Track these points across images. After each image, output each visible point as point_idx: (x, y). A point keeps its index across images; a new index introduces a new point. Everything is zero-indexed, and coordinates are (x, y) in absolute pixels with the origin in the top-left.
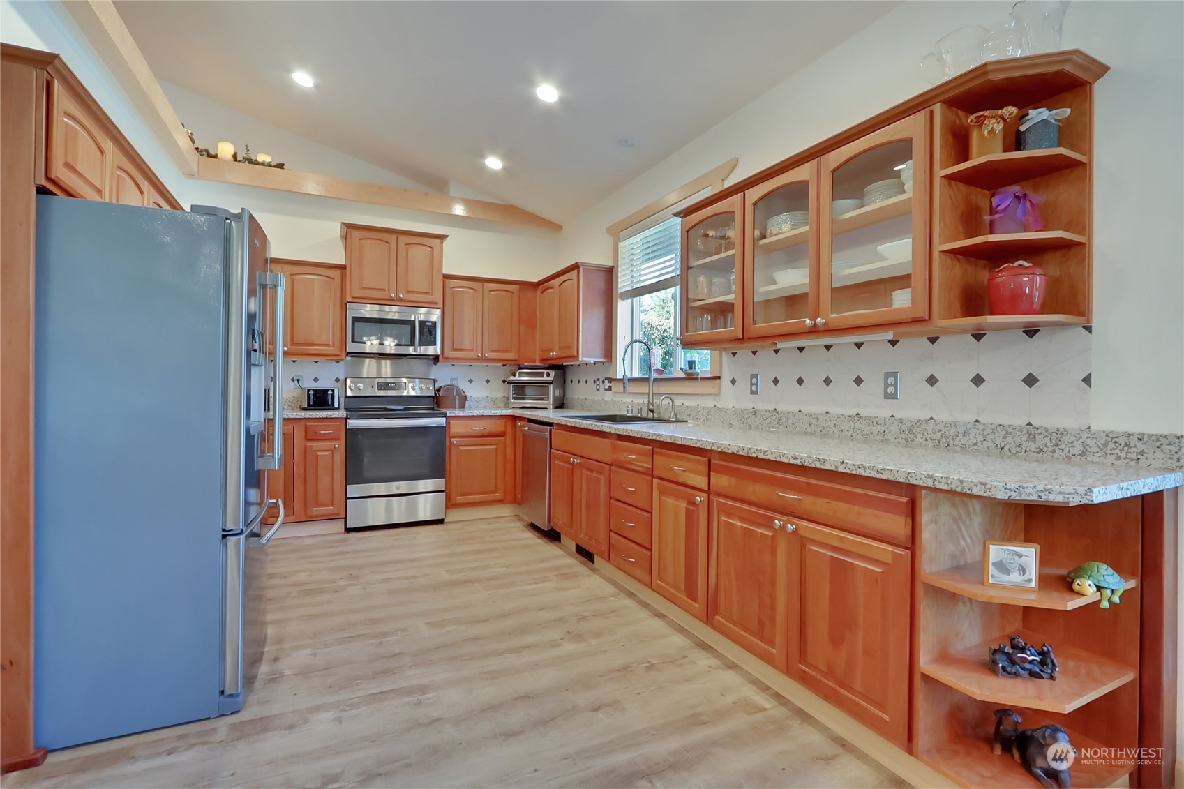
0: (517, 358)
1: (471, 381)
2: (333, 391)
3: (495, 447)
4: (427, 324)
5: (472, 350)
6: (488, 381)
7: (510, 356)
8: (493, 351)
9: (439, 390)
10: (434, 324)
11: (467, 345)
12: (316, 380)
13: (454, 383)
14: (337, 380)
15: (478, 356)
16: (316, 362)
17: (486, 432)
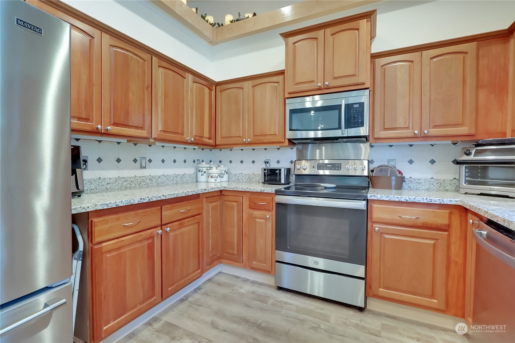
0: (473, 132)
1: (411, 162)
2: (280, 170)
3: (432, 242)
4: (355, 106)
5: (408, 128)
6: (433, 162)
7: (463, 130)
8: (435, 127)
9: (372, 171)
10: (362, 105)
11: (401, 122)
12: (278, 162)
13: (392, 164)
14: (292, 162)
15: (415, 134)
16: (266, 149)
17: (419, 222)
